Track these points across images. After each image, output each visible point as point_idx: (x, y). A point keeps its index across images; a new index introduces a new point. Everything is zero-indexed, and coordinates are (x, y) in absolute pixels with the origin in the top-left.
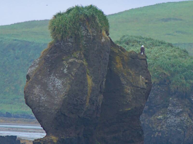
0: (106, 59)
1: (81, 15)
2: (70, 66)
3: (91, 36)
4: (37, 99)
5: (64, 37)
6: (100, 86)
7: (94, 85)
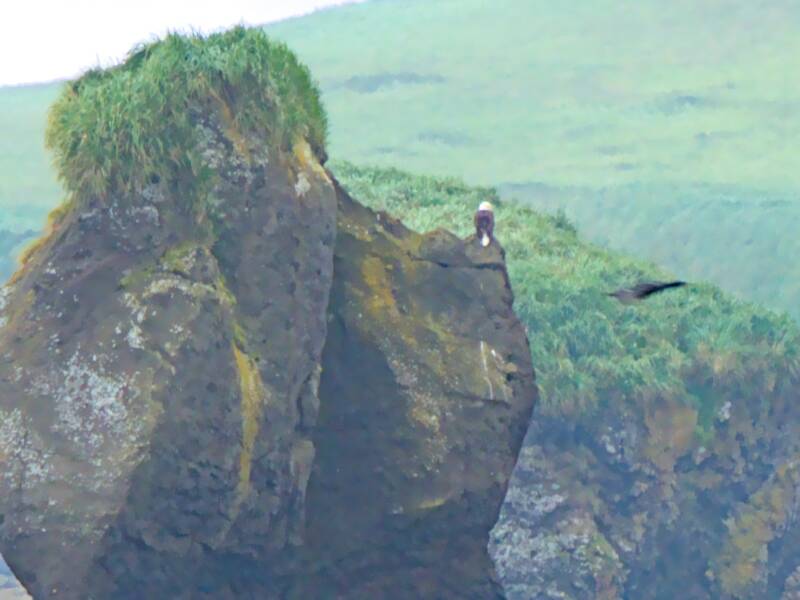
0: (319, 272)
1: (192, 73)
2: (154, 313)
3: (244, 170)
4: (11, 474)
5: (120, 180)
6: (299, 401)
7: (269, 395)
